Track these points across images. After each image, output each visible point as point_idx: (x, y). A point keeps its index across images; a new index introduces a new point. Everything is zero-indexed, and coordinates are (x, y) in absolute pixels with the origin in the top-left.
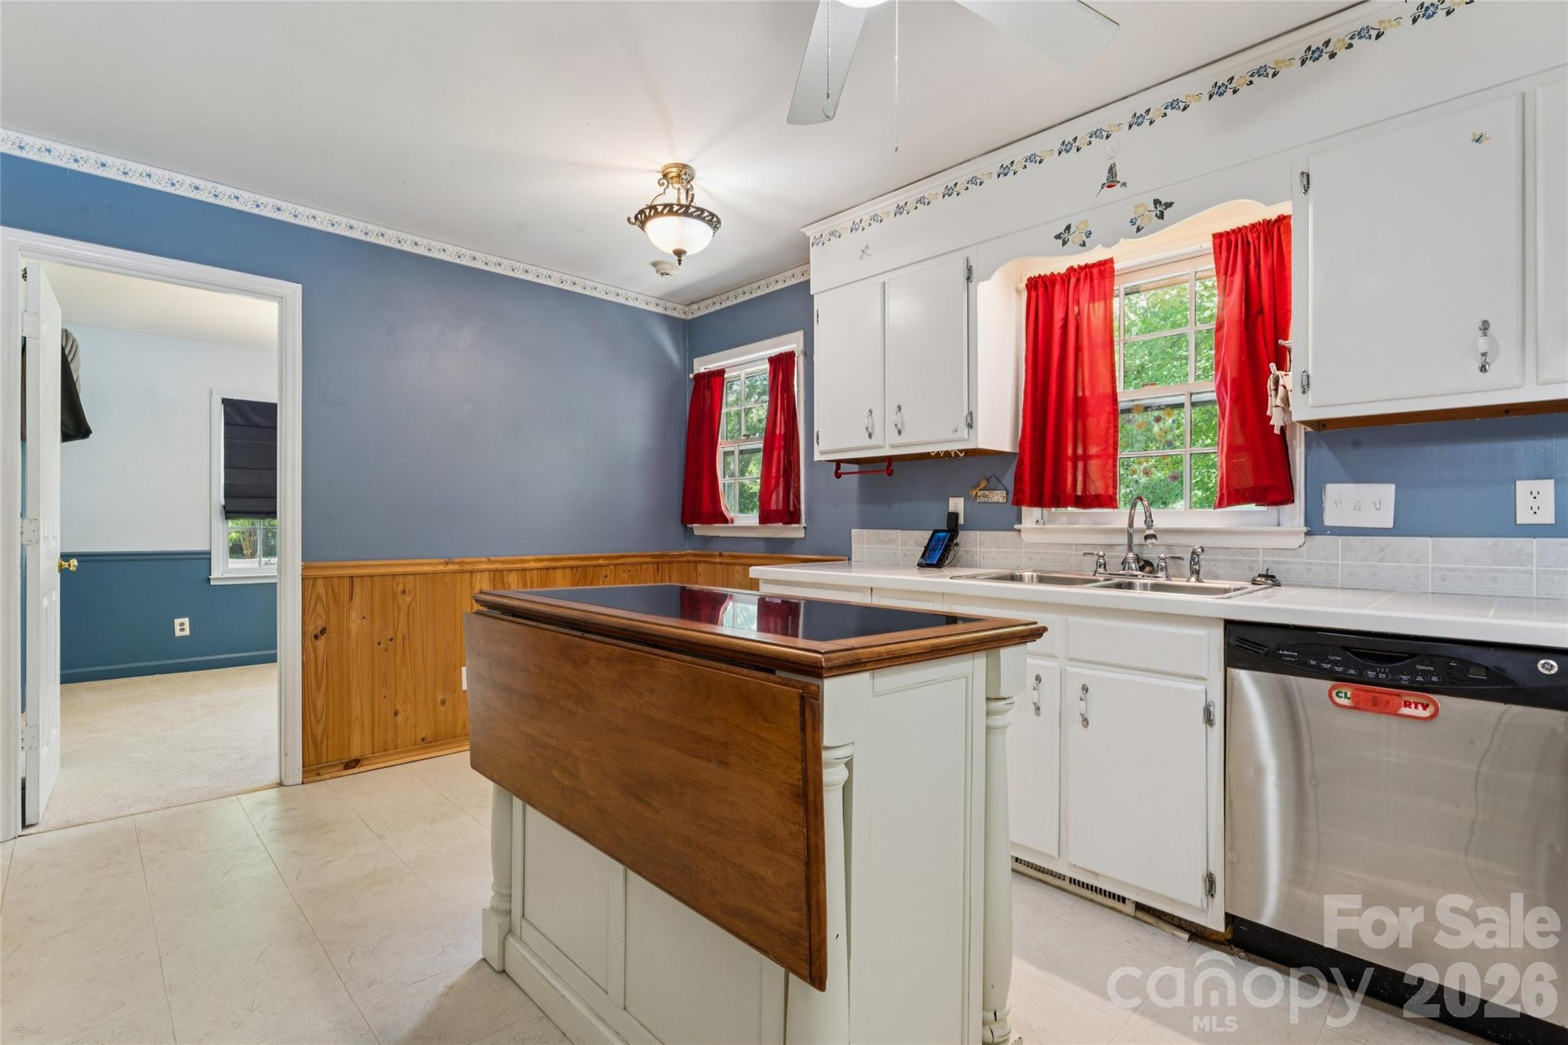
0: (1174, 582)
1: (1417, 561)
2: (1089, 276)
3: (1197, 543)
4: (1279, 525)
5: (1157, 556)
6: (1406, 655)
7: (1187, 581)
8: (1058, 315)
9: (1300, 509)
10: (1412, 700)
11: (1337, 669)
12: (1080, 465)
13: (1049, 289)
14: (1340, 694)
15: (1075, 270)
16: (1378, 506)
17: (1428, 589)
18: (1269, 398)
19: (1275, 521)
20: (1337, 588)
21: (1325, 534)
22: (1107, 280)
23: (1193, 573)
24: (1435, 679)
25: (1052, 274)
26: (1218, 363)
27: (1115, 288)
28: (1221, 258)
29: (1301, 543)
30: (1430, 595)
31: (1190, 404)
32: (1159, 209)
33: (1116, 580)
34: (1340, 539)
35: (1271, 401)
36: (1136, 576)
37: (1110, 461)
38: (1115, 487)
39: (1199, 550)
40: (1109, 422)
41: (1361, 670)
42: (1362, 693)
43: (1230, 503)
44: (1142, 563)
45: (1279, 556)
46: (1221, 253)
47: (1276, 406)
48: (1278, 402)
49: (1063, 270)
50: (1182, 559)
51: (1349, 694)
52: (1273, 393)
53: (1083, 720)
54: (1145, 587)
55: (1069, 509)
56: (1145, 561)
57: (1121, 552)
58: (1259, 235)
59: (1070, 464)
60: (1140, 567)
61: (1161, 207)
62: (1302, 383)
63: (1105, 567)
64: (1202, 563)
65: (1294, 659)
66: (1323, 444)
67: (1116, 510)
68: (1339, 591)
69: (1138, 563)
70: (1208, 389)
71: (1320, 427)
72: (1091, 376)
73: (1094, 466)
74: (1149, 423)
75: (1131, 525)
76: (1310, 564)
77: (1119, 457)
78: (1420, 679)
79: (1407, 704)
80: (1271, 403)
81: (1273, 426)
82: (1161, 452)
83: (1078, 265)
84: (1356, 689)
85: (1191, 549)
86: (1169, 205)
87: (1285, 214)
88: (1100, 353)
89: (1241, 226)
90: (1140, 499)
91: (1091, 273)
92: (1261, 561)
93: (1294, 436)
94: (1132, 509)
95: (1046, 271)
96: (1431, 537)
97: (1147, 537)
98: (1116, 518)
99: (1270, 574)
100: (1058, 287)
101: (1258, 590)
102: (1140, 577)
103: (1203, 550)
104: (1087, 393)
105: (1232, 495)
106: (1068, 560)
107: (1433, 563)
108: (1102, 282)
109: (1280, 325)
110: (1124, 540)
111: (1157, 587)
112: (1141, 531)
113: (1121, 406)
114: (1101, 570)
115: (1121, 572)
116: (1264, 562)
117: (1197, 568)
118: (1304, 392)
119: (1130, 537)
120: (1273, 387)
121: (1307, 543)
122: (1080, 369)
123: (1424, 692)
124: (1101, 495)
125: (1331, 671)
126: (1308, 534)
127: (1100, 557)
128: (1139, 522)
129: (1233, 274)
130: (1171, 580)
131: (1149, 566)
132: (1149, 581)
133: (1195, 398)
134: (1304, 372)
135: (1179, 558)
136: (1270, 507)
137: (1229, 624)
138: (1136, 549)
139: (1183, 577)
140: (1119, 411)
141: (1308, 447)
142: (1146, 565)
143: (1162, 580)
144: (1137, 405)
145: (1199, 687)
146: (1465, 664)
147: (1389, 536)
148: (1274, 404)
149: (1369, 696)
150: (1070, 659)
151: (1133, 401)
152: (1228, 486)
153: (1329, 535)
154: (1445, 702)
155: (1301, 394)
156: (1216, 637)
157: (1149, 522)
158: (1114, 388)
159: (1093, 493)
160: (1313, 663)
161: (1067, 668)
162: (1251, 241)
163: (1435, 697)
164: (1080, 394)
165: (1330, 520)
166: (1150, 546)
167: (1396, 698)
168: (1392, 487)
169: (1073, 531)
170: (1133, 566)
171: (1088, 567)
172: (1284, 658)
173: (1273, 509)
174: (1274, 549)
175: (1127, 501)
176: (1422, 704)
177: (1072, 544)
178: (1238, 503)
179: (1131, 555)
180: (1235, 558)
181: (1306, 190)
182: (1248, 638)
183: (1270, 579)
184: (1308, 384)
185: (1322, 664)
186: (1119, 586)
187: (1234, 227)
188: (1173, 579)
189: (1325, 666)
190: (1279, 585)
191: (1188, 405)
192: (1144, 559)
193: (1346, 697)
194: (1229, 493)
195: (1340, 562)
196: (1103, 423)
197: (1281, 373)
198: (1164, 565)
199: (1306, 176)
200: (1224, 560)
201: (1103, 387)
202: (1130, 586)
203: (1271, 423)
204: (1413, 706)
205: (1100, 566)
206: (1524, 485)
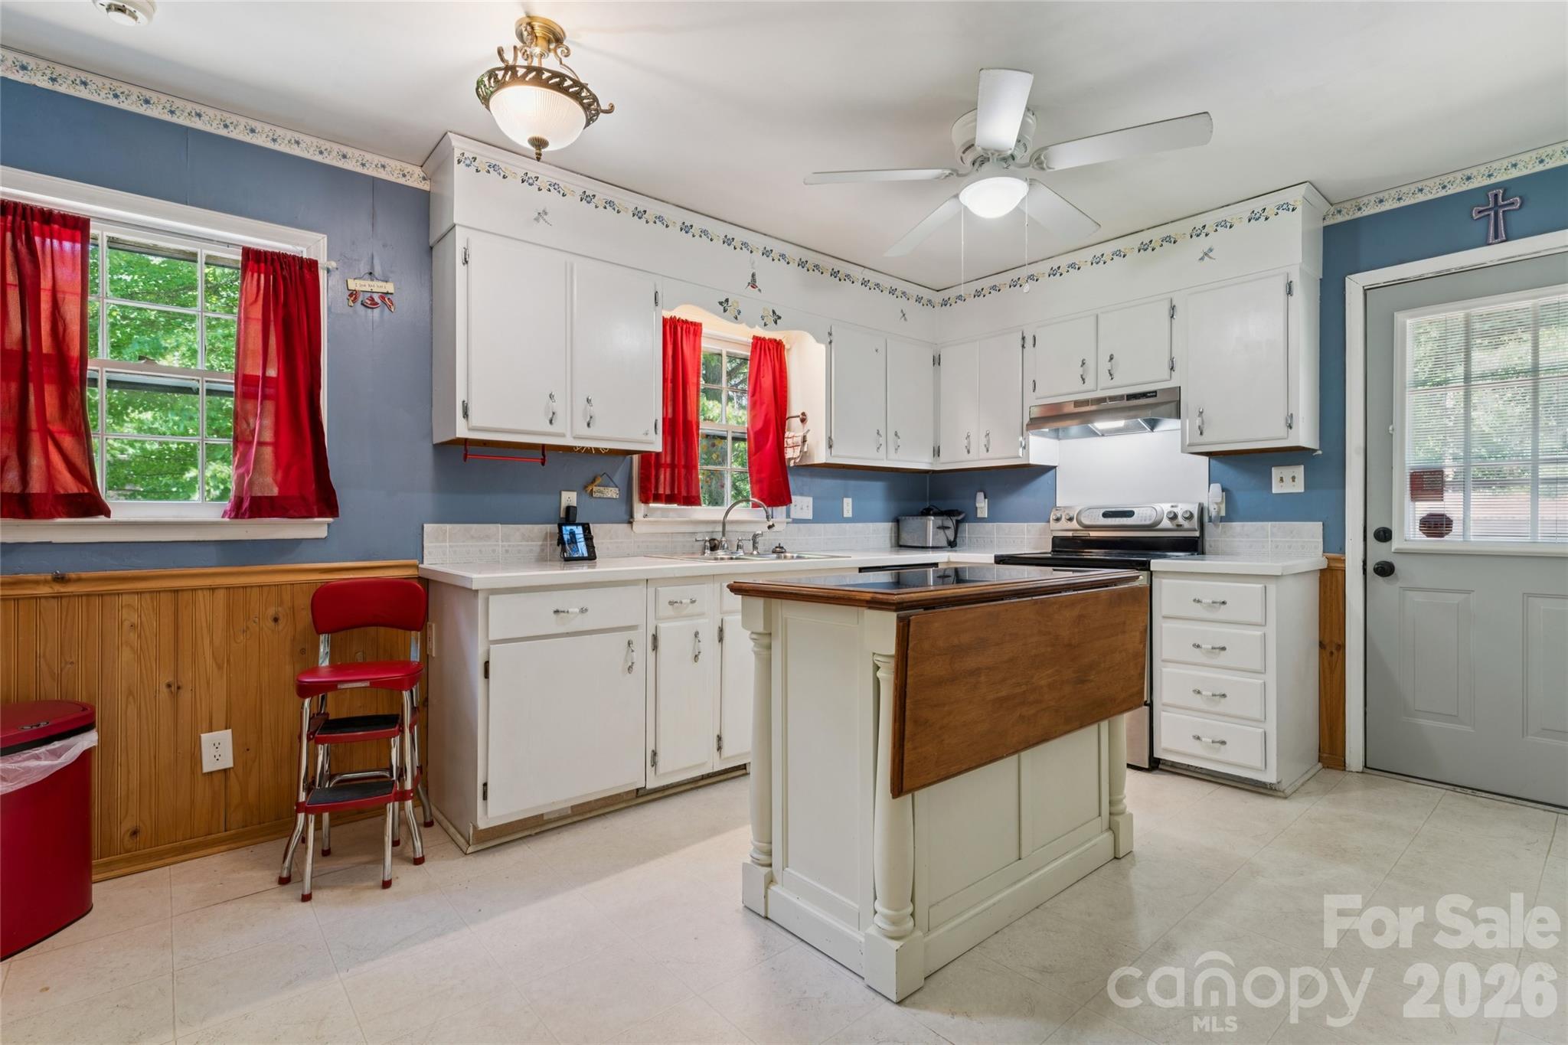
1: (819, 536)
9: (784, 510)
16: (808, 508)
22: (697, 338)
28: (755, 352)
32: (775, 317)
38: (698, 490)
58: (773, 347)
62: (828, 443)
76: (786, 539)
85: (752, 534)
91: (690, 329)
96: (823, 523)
104: (690, 418)
107: (824, 536)
118: (830, 448)
119: (724, 526)
121: (786, 527)
126: (787, 523)
134: (830, 437)
147: (811, 523)
153: (793, 523)
164: (687, 418)
165: (793, 515)
168: (811, 499)
169: (673, 523)
191: (730, 438)
195: (796, 538)
198: (742, 544)
206: (845, 500)
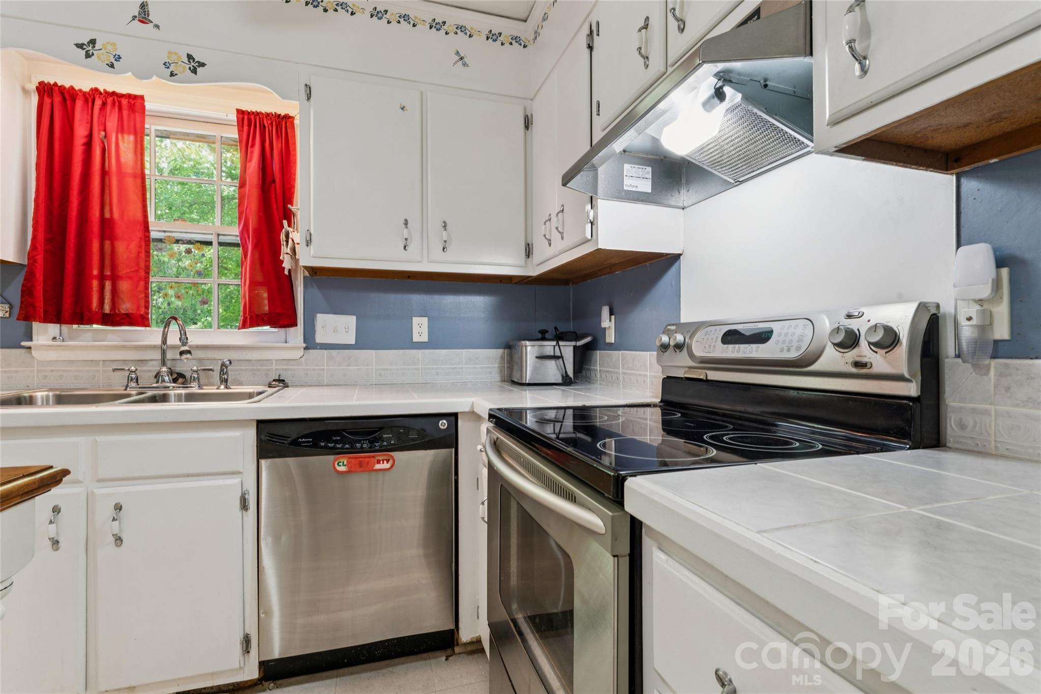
0: (207, 390)
1: (368, 365)
2: (117, 104)
3: (225, 356)
4: (286, 342)
5: (190, 368)
6: (378, 429)
7: (217, 389)
8: (80, 132)
9: (300, 332)
10: (381, 458)
11: (338, 446)
12: (108, 285)
13: (68, 102)
14: (340, 464)
15: (101, 93)
16: (347, 330)
17: (373, 382)
18: (282, 246)
19: (284, 339)
20: (324, 385)
21: (316, 349)
22: (137, 115)
23: (222, 382)
24: (393, 442)
25: (72, 88)
26: (240, 214)
27: (146, 126)
28: (243, 131)
29: (301, 355)
30: (374, 386)
31: (217, 243)
32: (193, 64)
33: (150, 393)
34: (325, 352)
35: (283, 248)
36: (169, 387)
37: (142, 283)
38: (147, 307)
39: (228, 363)
40: (140, 247)
41: (352, 443)
42: (353, 460)
43: (252, 326)
44: (175, 376)
45: (287, 365)
46: (243, 126)
47: (287, 254)
48: (289, 251)
49: (86, 89)
50: (213, 371)
51: (345, 463)
52: (285, 243)
53: (116, 540)
54: (179, 398)
55: (95, 326)
56: (178, 374)
57: (155, 367)
58: (272, 123)
59: (95, 283)
60: (173, 379)
61: (195, 66)
62: (306, 239)
63: (137, 382)
64: (230, 373)
65: (309, 444)
66: (314, 285)
67: (147, 328)
68: (325, 388)
69: (172, 376)
70: (233, 232)
71: (314, 271)
72: (120, 200)
73: (124, 286)
74: (180, 253)
75: (164, 341)
76: (307, 369)
77: (150, 280)
78: (385, 443)
79: (378, 462)
80: (284, 251)
81: (284, 268)
82: (191, 280)
83: (104, 90)
84: (350, 458)
85: (220, 363)
86: (202, 65)
87: (290, 115)
88: (130, 183)
89: (258, 111)
90: (175, 319)
91: (120, 103)
92: (274, 369)
93: (296, 279)
94: (165, 328)
95: (65, 81)
96: (375, 349)
97: (182, 353)
98: (151, 335)
99: (281, 379)
100: (79, 104)
101: (276, 392)
102: (171, 388)
103: (231, 363)
104: (116, 216)
105: (252, 319)
106: (95, 377)
107: (376, 366)
108: (132, 115)
109: (288, 195)
110: (158, 355)
111: (190, 398)
112: (174, 347)
113: (154, 235)
114: (133, 384)
115: (154, 385)
116: (276, 370)
117: (226, 377)
118: (307, 245)
119: (164, 353)
120: (284, 239)
121: (305, 354)
122: (107, 192)
123: (386, 452)
124: (132, 314)
125: (334, 448)
126: (306, 348)
127: (132, 372)
128: (173, 339)
129: (253, 146)
130: (203, 389)
131: (182, 378)
132: (183, 392)
133: (223, 239)
134: (308, 231)
135: (211, 370)
136: (280, 329)
137: (260, 423)
138: (169, 364)
139: (213, 385)
140: (151, 240)
141: (305, 287)
142: (178, 377)
143: (195, 389)
144: (169, 237)
145: (235, 481)
146: (408, 429)
147: (353, 349)
148: (285, 252)
149: (357, 461)
150: (99, 481)
151: (165, 232)
152: (250, 311)
153: (319, 349)
154: (397, 455)
155: (306, 247)
156: (250, 435)
157: (184, 340)
158: (145, 216)
159: (123, 312)
160: (322, 444)
161: (94, 490)
162: (266, 125)
163: (392, 454)
164: (107, 215)
165: (320, 339)
166: (185, 361)
167: (372, 459)
168: (354, 318)
169: (99, 348)
170: (167, 378)
171: (118, 383)
172: (303, 444)
173: (282, 330)
174: (283, 360)
175: (159, 321)
176: (386, 460)
177: (100, 361)
178: (258, 325)
179: (164, 369)
180: (255, 368)
181: (309, 98)
182: (276, 433)
183: (281, 382)
184: (311, 240)
185: (329, 444)
186: (153, 399)
187: (254, 110)
188: (204, 387)
189: (331, 445)
190: (288, 387)
191: (215, 243)
192: (177, 372)
193: (343, 465)
194: (251, 317)
195: (325, 367)
196: (133, 246)
197: (290, 230)
198: (196, 376)
199: (308, 88)
200: (247, 370)
201: (134, 211)
202: (164, 398)
203: (283, 266)
204: (381, 462)
205: (131, 380)
206: (416, 321)
